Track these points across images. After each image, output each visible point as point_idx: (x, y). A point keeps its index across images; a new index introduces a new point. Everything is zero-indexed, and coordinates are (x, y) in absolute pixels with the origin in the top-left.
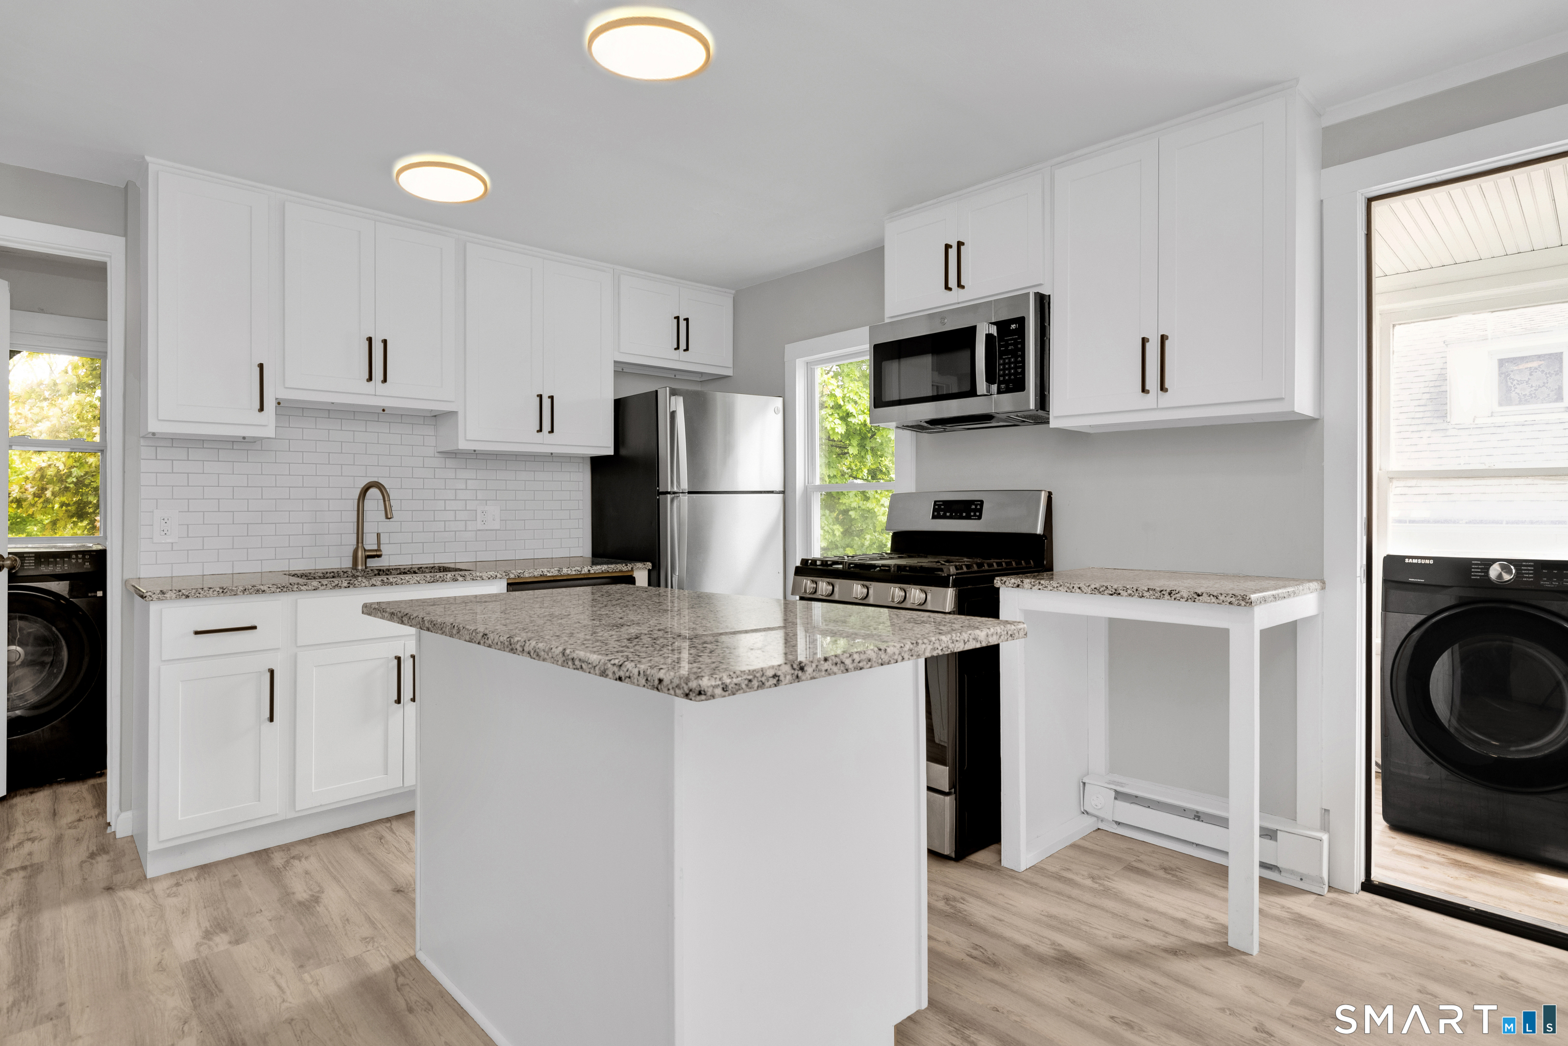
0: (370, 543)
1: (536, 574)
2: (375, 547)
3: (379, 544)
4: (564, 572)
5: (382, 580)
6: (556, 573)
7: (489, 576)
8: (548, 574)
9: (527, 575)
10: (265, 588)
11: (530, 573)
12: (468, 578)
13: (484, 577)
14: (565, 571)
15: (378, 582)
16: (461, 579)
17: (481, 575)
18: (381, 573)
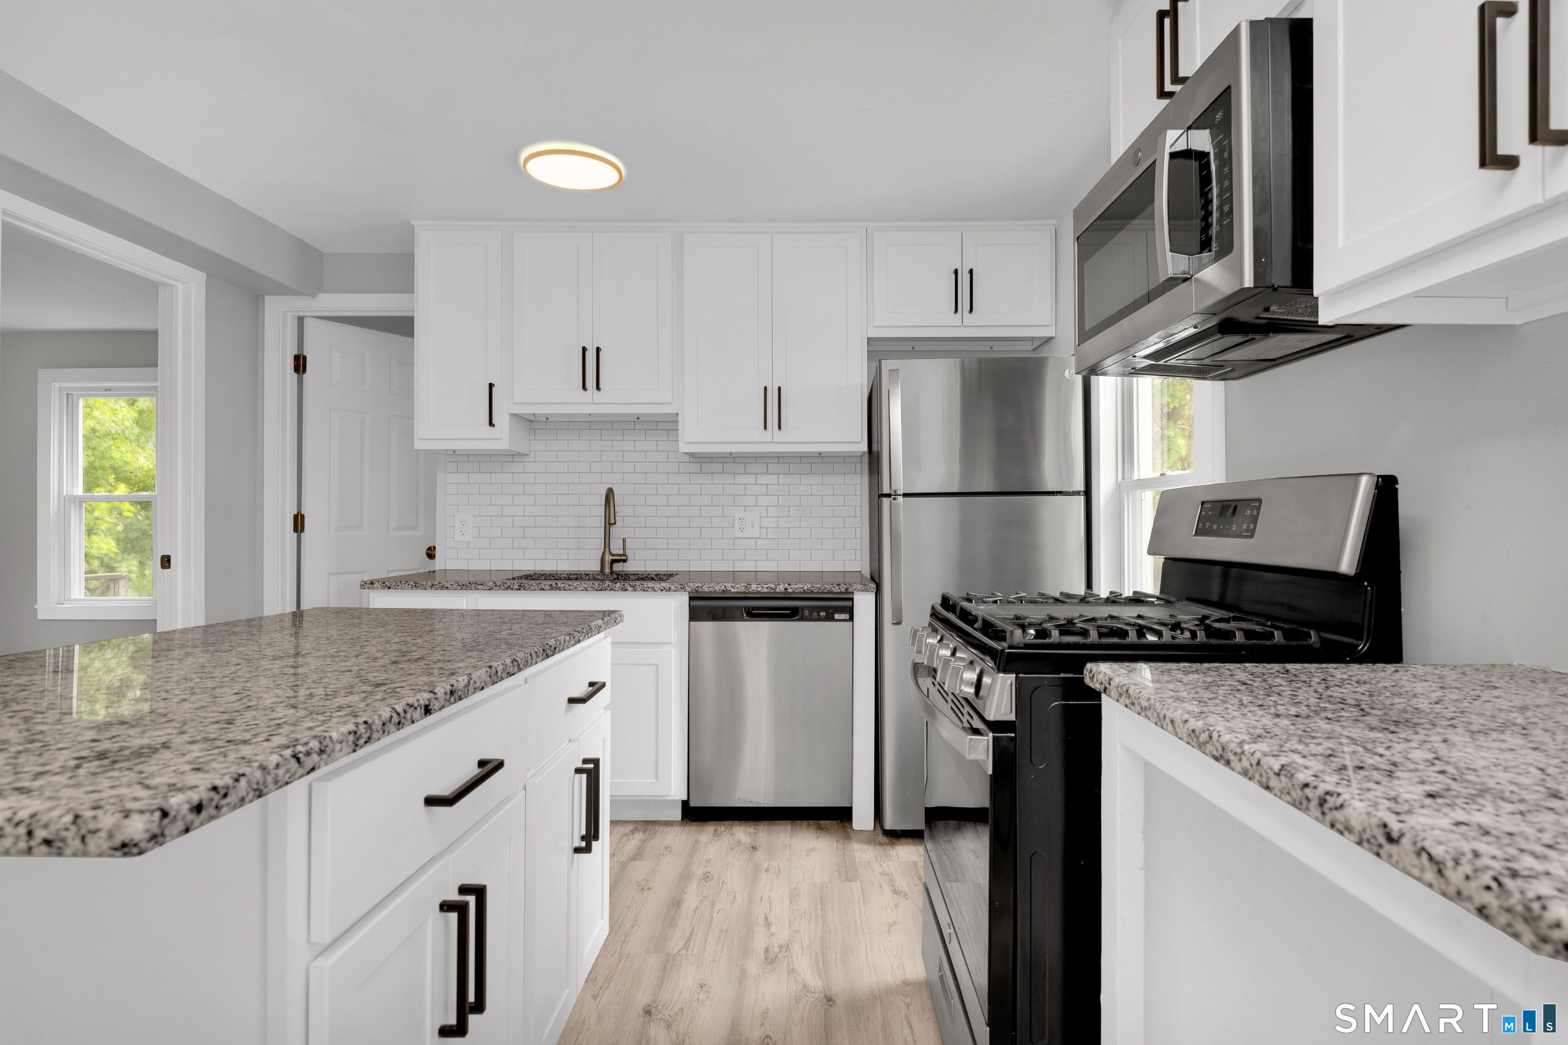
0: (617, 548)
1: (717, 589)
2: (621, 552)
3: (624, 549)
4: (752, 588)
5: (551, 585)
6: (743, 589)
7: (662, 588)
8: (733, 590)
9: (706, 590)
10: (449, 585)
11: (710, 587)
12: (638, 588)
13: (656, 589)
14: (754, 587)
15: (547, 587)
16: (630, 589)
17: (652, 586)
18: (620, 577)
